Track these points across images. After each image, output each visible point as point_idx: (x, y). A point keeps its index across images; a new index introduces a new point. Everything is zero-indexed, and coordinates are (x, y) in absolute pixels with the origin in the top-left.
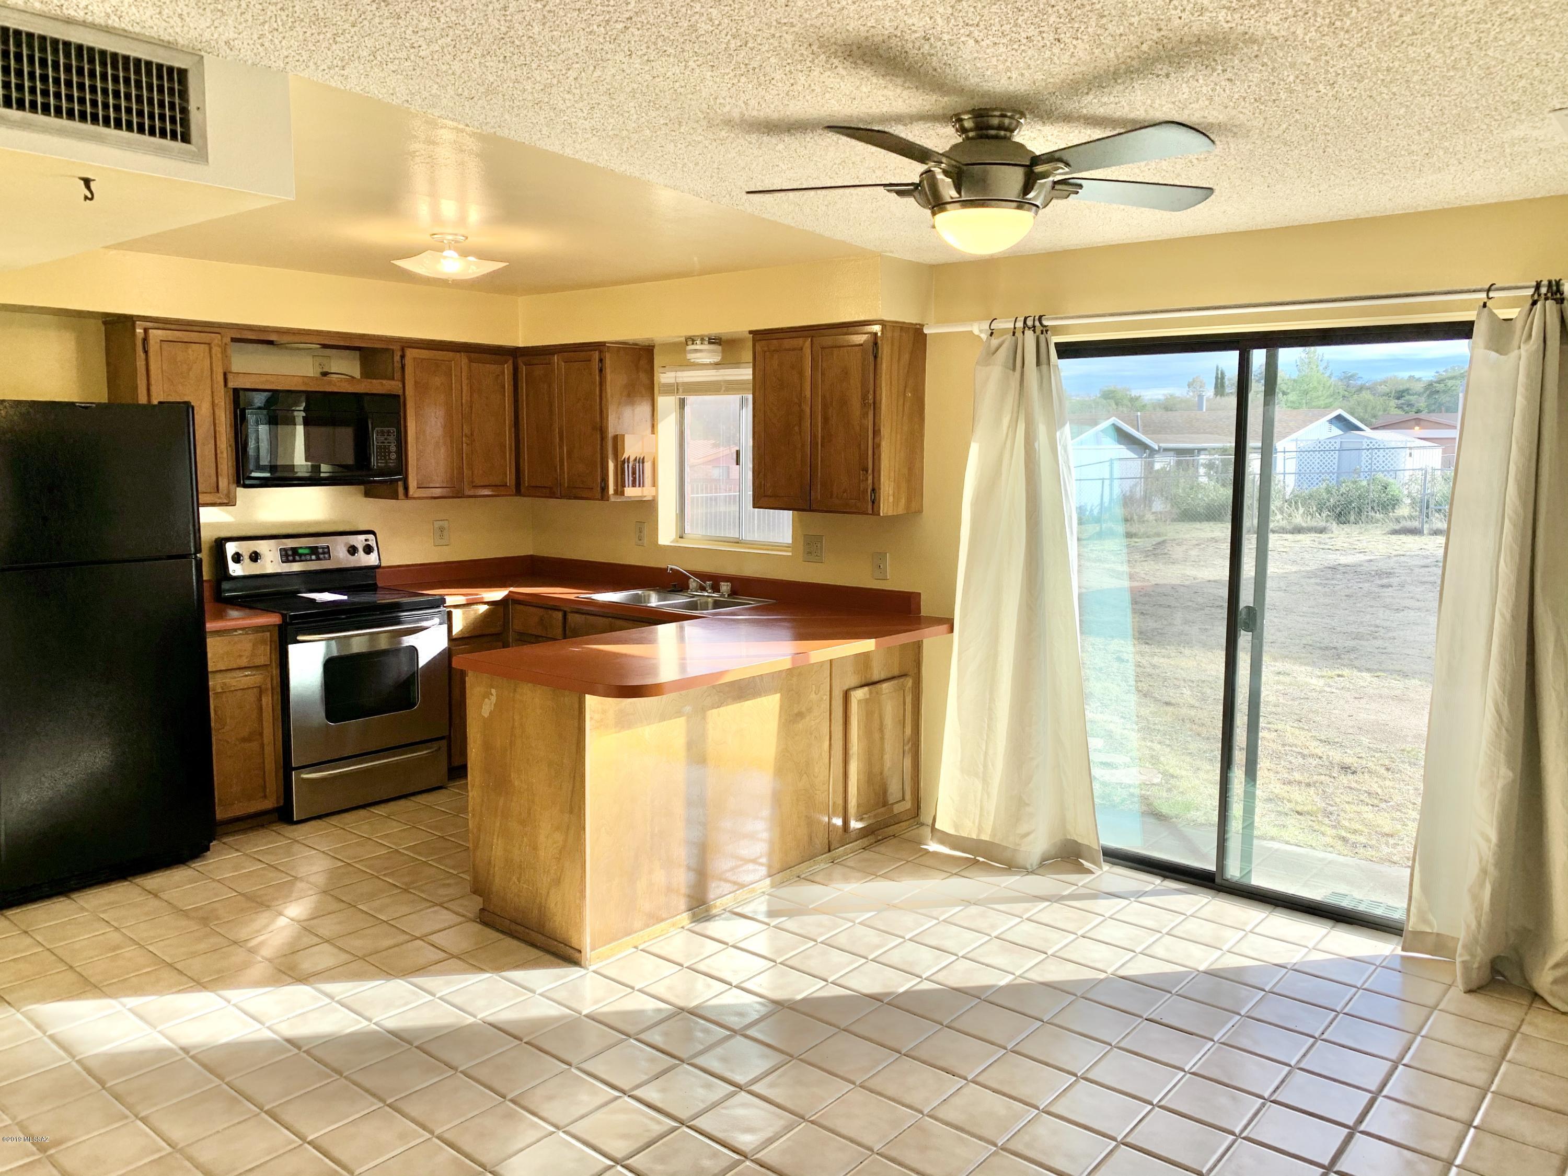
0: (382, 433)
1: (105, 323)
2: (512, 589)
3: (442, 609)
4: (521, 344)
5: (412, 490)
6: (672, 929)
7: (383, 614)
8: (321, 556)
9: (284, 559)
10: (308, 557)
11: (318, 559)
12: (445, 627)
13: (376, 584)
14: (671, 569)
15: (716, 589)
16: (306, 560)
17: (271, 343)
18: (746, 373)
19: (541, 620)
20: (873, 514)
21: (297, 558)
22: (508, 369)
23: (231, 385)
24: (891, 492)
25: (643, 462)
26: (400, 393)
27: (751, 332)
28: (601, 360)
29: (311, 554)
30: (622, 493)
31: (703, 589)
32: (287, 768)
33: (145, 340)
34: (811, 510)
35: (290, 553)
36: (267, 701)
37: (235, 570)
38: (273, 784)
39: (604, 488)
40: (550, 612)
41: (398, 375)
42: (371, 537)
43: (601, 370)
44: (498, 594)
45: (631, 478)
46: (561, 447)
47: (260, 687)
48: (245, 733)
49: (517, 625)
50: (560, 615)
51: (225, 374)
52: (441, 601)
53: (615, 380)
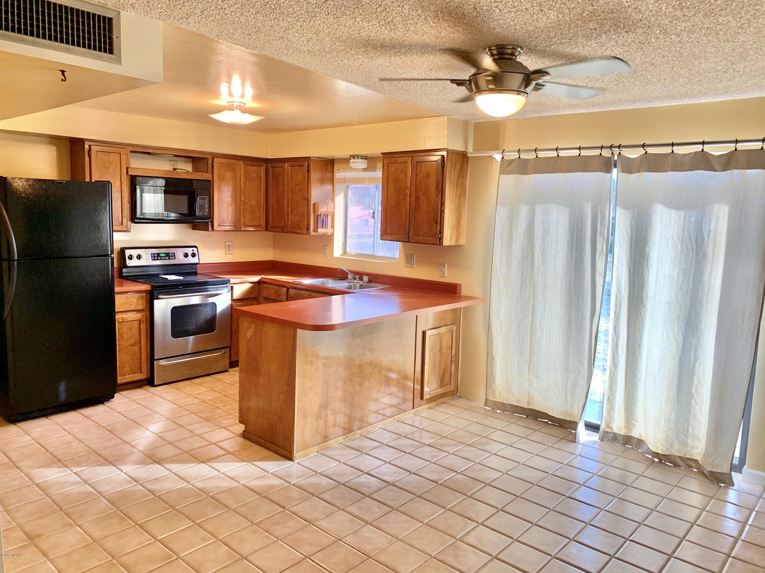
0: (202, 199)
1: (70, 142)
2: (263, 276)
3: (228, 285)
4: (269, 158)
5: (215, 227)
6: (335, 444)
7: (199, 286)
8: (171, 258)
9: (153, 258)
10: (164, 258)
11: (169, 259)
12: (230, 294)
13: (197, 272)
14: (340, 269)
15: (361, 279)
16: (164, 259)
17: (149, 153)
18: (379, 174)
19: (276, 291)
20: (439, 244)
21: (159, 258)
22: (263, 169)
23: (130, 173)
24: (449, 234)
25: (327, 216)
26: (211, 179)
27: (382, 153)
28: (308, 166)
29: (166, 257)
30: (317, 231)
31: (355, 279)
32: (152, 359)
33: (90, 151)
34: (408, 242)
35: (156, 255)
36: (143, 326)
37: (129, 263)
38: (145, 368)
39: (308, 229)
40: (280, 288)
41: (210, 171)
42: (195, 249)
43: (308, 171)
44: (256, 278)
45: (321, 224)
46: (288, 208)
47: (140, 320)
48: (132, 341)
49: (265, 294)
50: (285, 289)
51: (127, 169)
52: (228, 281)
53: (315, 175)
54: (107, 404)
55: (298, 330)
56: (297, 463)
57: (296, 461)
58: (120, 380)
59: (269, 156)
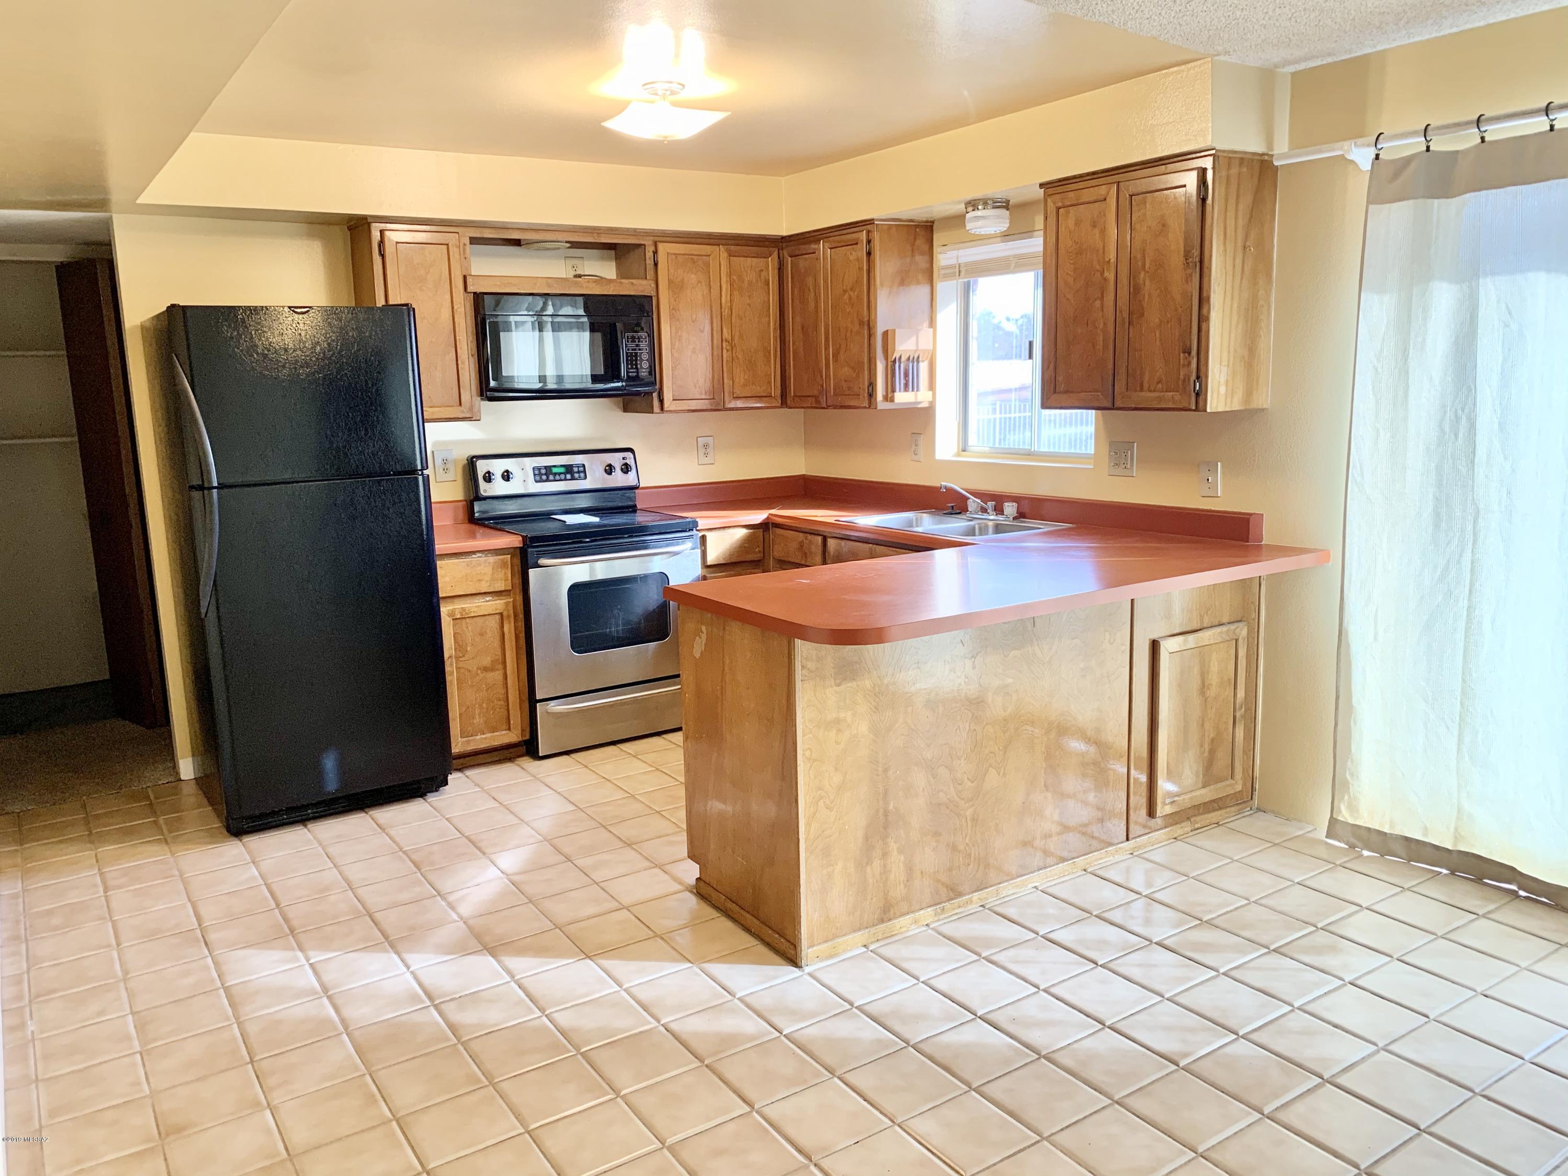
0: (633, 339)
1: (350, 229)
2: (773, 511)
3: (694, 532)
4: (785, 233)
5: (667, 404)
6: (913, 926)
7: (631, 537)
8: (576, 475)
9: (538, 478)
10: (563, 477)
11: (573, 479)
12: (698, 551)
13: (635, 506)
14: (945, 488)
15: (999, 510)
16: (561, 480)
17: (517, 243)
18: (1035, 244)
19: (801, 545)
20: (1197, 410)
21: (551, 477)
22: (772, 262)
23: (471, 288)
24: (1223, 380)
25: (918, 362)
26: (653, 293)
27: (1041, 185)
28: (869, 242)
29: (565, 474)
30: (892, 400)
31: (984, 510)
32: (533, 701)
33: (381, 243)
34: (1113, 408)
35: (543, 471)
36: (509, 628)
37: (485, 489)
38: (517, 717)
39: (871, 395)
40: (809, 537)
41: (650, 273)
42: (629, 455)
43: (869, 254)
44: (758, 516)
45: (903, 381)
46: (827, 348)
47: (501, 614)
48: (486, 661)
49: (778, 551)
50: (820, 539)
51: (465, 277)
52: (693, 525)
53: (885, 267)
54: (432, 798)
55: (798, 642)
56: (810, 975)
57: (807, 969)
58: (458, 745)
59: (784, 230)
